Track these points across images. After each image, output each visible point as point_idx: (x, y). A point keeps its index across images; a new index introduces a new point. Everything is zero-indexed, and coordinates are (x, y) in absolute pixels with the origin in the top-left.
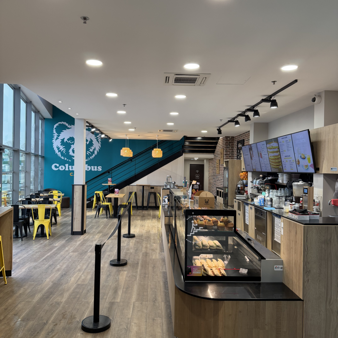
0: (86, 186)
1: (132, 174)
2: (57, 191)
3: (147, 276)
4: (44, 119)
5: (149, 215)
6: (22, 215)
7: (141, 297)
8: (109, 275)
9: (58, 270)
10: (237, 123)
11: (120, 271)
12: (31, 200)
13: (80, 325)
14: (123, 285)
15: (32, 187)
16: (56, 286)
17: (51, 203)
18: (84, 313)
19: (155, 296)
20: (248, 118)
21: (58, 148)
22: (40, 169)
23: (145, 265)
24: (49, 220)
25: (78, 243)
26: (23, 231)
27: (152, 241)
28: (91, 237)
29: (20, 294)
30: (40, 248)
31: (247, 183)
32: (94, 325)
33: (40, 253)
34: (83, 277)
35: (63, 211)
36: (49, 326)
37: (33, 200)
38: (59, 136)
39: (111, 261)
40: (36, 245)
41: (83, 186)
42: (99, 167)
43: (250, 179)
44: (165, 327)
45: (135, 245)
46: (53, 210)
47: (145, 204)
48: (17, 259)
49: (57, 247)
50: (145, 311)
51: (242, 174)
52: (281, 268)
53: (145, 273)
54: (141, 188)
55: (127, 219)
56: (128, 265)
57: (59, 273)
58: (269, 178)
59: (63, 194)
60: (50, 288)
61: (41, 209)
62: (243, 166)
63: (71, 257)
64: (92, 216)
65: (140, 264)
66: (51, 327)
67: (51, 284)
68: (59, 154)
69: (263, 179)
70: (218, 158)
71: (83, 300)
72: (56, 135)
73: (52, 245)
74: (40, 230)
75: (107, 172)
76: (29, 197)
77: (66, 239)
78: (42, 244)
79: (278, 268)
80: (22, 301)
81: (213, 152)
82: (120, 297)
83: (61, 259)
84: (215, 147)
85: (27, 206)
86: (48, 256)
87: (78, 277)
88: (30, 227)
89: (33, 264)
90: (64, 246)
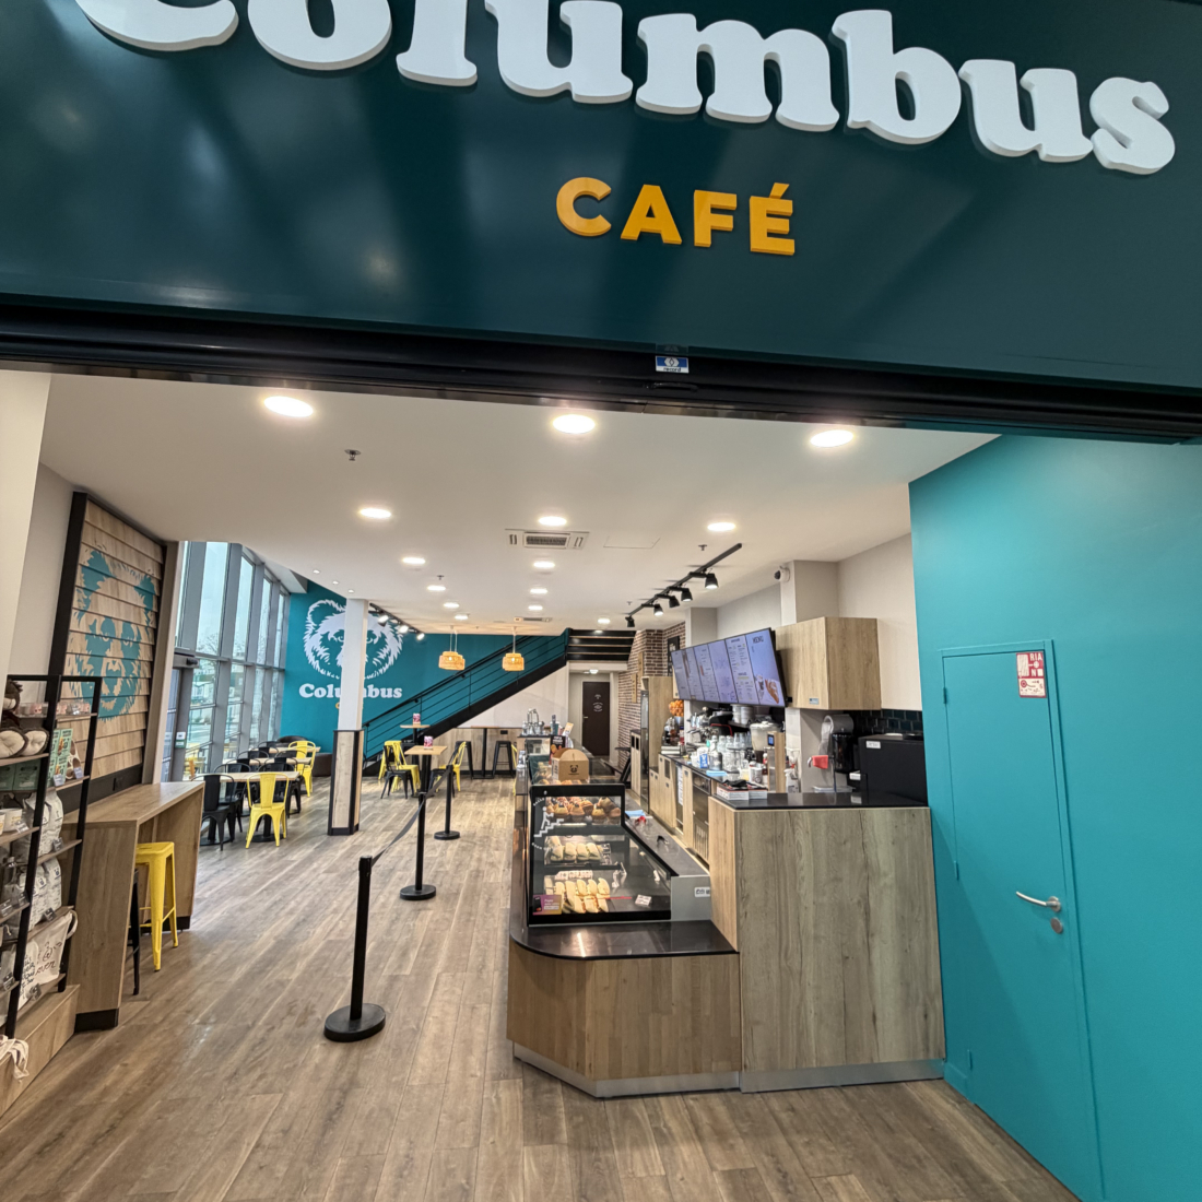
0: (362, 735)
1: (464, 704)
2: (307, 742)
3: (472, 918)
4: (289, 594)
5: (495, 790)
6: (227, 794)
7: (456, 962)
8: (397, 918)
9: (291, 913)
10: (658, 608)
11: (420, 910)
12: (248, 763)
13: (322, 1027)
14: (421, 940)
15: (254, 733)
16: (283, 945)
17: (289, 768)
18: (333, 1001)
19: (484, 960)
20: (674, 602)
21: (315, 653)
22: (273, 695)
23: (472, 894)
24: (282, 805)
25: (341, 852)
26: (226, 829)
27: (493, 845)
28: (369, 839)
29: (204, 967)
30: (258, 865)
31: (682, 723)
32: (351, 1025)
33: (256, 877)
34: (341, 925)
35: (317, 783)
36: (258, 1032)
37: (252, 762)
38: (317, 628)
39: (402, 891)
40: (250, 860)
41: (357, 734)
42: (396, 690)
43: (687, 714)
44: (493, 1023)
45: (457, 854)
46: (293, 782)
47: (489, 767)
48: (205, 892)
49: (295, 864)
50: (458, 991)
51: (673, 704)
52: (708, 892)
53: (470, 914)
54: (481, 733)
55: (445, 800)
56: (437, 898)
57: (293, 918)
58: (719, 713)
59: (318, 749)
60: (269, 951)
61: (268, 782)
62: (675, 690)
63: (321, 883)
64: (377, 793)
65: (461, 895)
66: (261, 1034)
67: (272, 942)
68: (316, 664)
69: (708, 716)
70: (634, 671)
71: (335, 974)
72: (311, 625)
73: (285, 859)
74: (262, 825)
75: (413, 701)
76: (245, 756)
77: (317, 845)
78: (263, 856)
79: (701, 893)
80: (208, 982)
81: (625, 658)
82: (411, 964)
83: (300, 888)
84: (629, 650)
85: (238, 776)
86: (273, 883)
87: (331, 926)
88: (243, 820)
89: (239, 901)
90: (309, 860)
